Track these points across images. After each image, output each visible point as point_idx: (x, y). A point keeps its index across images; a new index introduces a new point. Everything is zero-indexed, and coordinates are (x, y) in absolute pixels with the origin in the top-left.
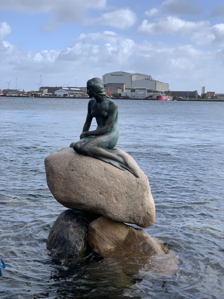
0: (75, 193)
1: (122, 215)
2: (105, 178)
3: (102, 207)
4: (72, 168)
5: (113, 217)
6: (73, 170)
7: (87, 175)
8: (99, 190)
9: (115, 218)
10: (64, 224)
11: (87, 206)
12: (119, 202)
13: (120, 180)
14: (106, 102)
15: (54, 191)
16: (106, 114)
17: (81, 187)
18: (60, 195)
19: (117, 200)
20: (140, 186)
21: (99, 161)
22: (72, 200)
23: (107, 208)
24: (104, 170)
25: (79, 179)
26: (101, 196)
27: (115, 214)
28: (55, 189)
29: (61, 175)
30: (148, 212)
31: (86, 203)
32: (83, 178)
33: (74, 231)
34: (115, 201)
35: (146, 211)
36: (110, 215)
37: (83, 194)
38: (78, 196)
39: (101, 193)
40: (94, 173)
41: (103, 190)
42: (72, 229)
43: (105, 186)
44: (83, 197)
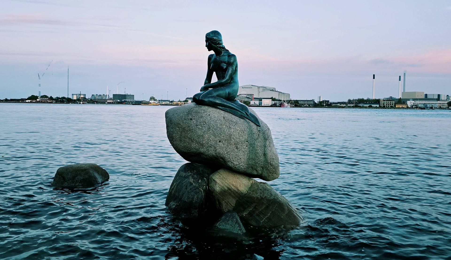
0: (194, 142)
1: (242, 164)
2: (224, 126)
3: (222, 156)
4: (190, 117)
5: (233, 166)
7: (205, 123)
8: (218, 138)
9: (236, 167)
10: (183, 176)
11: (206, 156)
12: (240, 150)
13: (239, 128)
15: (173, 141)
16: (225, 66)
17: (199, 136)
18: (179, 144)
19: (237, 148)
20: (261, 135)
21: (218, 110)
22: (191, 150)
23: (227, 157)
24: (223, 118)
25: (198, 127)
27: (235, 163)
28: (174, 139)
29: (180, 124)
30: (271, 163)
31: (205, 152)
32: (202, 126)
33: (193, 182)
34: (236, 150)
35: (269, 161)
36: (230, 164)
38: (197, 145)
39: (220, 142)
40: (213, 121)
41: (223, 138)
42: (191, 180)
43: (224, 134)
44: (202, 145)
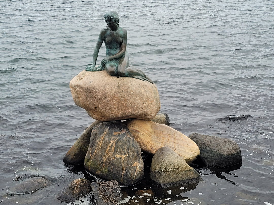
0: (129, 108)
2: (143, 91)
3: (146, 113)
4: (122, 89)
6: (123, 91)
7: (133, 92)
8: (142, 101)
14: (119, 29)
16: (121, 39)
17: (132, 103)
23: (148, 112)
25: (129, 97)
26: (145, 105)
29: (116, 97)
31: (137, 113)
32: (131, 95)
37: (134, 107)
38: (131, 110)
39: (144, 103)
40: (136, 89)
41: (145, 100)
43: (145, 97)
44: (135, 109)
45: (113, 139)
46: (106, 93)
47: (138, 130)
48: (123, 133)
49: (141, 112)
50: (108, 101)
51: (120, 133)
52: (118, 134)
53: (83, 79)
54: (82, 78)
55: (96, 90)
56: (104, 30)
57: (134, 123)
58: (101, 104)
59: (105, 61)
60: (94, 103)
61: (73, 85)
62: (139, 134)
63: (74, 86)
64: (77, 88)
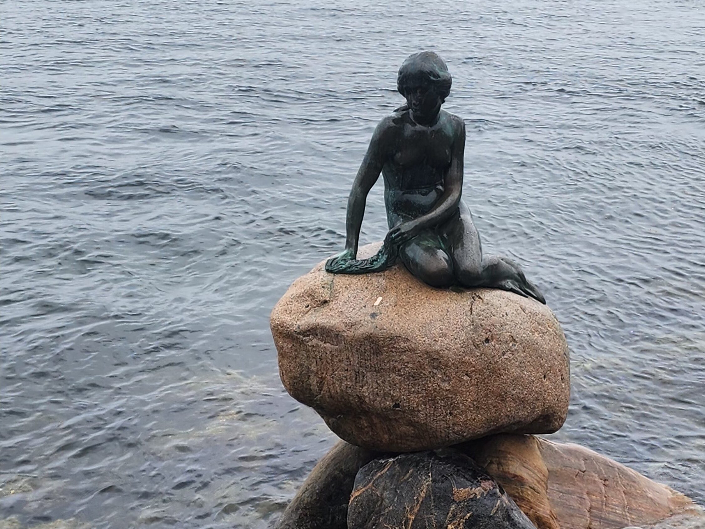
6: (487, 340)
8: (540, 369)
25: (507, 359)
31: (528, 415)
37: (522, 396)
44: (523, 401)
45: (454, 516)
46: (437, 352)
47: (518, 473)
48: (485, 493)
49: (538, 411)
50: (445, 381)
51: (477, 493)
52: (472, 496)
53: (332, 305)
54: (326, 302)
55: (402, 345)
56: (393, 124)
57: (503, 452)
58: (418, 393)
59: (404, 233)
60: (392, 392)
61: (295, 328)
62: (524, 490)
63: (299, 333)
64: (311, 340)
